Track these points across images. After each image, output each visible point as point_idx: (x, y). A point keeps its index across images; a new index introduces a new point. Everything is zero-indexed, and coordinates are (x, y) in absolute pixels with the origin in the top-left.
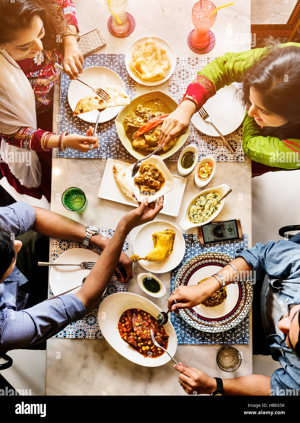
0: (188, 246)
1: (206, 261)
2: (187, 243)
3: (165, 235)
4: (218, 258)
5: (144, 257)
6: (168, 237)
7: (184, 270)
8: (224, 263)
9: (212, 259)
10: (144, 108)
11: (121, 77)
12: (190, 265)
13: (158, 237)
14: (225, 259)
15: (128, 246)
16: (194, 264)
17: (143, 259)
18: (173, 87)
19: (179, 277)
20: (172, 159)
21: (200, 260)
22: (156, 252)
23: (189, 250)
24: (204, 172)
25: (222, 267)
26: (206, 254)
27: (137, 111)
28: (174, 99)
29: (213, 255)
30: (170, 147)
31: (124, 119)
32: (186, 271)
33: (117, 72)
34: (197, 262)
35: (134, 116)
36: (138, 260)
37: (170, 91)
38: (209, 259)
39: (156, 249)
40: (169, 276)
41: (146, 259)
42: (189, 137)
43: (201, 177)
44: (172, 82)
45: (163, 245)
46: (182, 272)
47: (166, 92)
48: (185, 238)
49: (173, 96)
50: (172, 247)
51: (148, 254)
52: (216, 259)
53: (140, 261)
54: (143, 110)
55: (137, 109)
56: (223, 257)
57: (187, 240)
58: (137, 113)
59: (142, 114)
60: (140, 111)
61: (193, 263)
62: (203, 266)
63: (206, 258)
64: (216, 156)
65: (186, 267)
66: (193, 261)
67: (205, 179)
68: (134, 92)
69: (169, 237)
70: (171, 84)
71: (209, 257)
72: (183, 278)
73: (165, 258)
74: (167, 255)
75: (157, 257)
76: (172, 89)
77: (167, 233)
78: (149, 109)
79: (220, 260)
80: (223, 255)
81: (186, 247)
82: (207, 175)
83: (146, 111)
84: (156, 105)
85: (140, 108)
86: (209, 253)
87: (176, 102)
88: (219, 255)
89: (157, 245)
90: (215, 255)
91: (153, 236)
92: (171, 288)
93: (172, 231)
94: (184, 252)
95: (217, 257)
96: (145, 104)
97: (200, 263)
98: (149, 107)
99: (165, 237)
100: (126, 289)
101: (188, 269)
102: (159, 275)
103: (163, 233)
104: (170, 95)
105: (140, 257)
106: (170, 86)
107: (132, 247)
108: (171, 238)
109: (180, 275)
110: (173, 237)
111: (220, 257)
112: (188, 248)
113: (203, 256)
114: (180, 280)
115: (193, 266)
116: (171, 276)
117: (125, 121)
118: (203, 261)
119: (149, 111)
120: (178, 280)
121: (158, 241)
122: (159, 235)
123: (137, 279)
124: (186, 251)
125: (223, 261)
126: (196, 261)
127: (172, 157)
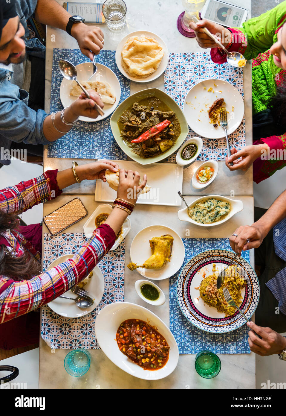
0: (187, 251)
1: (211, 258)
2: (186, 247)
3: (163, 241)
4: (224, 255)
5: (142, 265)
6: (165, 243)
7: (188, 267)
8: (230, 260)
9: (217, 256)
10: (140, 106)
11: (115, 74)
12: (194, 262)
13: (155, 243)
14: (231, 257)
15: (124, 251)
16: (199, 261)
17: (141, 267)
18: (169, 84)
19: (182, 275)
20: (171, 160)
21: (205, 257)
22: (154, 259)
23: (188, 255)
24: (203, 175)
25: (227, 264)
26: (211, 250)
27: (133, 109)
28: (171, 96)
29: (218, 252)
30: (169, 147)
31: (119, 118)
32: (190, 269)
33: (111, 69)
34: (202, 259)
35: (130, 114)
36: (136, 268)
37: (166, 88)
38: (214, 256)
39: (154, 256)
40: (167, 283)
41: (144, 266)
42: (188, 136)
43: (199, 179)
44: (168, 79)
45: (161, 251)
46: (186, 270)
47: (162, 89)
48: (184, 243)
49: (169, 93)
50: (171, 253)
51: (146, 262)
52: (221, 256)
53: (138, 269)
54: (139, 108)
55: (133, 107)
56: (229, 255)
57: (186, 244)
58: (133, 111)
59: (138, 112)
60: (136, 110)
61: (197, 260)
62: (208, 263)
63: (211, 255)
64: (216, 155)
65: (190, 264)
66: (197, 258)
67: (202, 182)
68: (129, 90)
69: (167, 243)
70: (167, 81)
71: (214, 254)
72: (187, 276)
73: (164, 264)
74: (166, 262)
75: (156, 264)
76: (168, 86)
77: (165, 239)
78: (145, 107)
79: (225, 257)
80: (229, 253)
81: (186, 252)
82: (206, 179)
83: (142, 109)
84: (152, 103)
85: (136, 105)
86: (214, 250)
87: (173, 99)
88: (224, 252)
89: (155, 252)
90: (220, 252)
91: (150, 242)
92: (170, 295)
93: (170, 236)
94: (184, 257)
95: (222, 254)
96: (141, 102)
97: (204, 260)
98: (145, 105)
99: (163, 243)
100: (123, 296)
101: (192, 266)
102: (157, 282)
103: (161, 239)
104: (166, 92)
105: (138, 265)
106: (166, 83)
107: (129, 253)
108: (169, 244)
109: (184, 272)
110: (171, 243)
111: (226, 254)
112: (188, 253)
113: (208, 253)
114: (184, 277)
115: (198, 263)
116: (170, 283)
117: (121, 120)
118: (208, 258)
119: (145, 109)
120: (182, 278)
121: (156, 247)
122: (156, 240)
123: (134, 286)
124: (186, 256)
125: (229, 258)
126: (200, 258)
127: (171, 158)
